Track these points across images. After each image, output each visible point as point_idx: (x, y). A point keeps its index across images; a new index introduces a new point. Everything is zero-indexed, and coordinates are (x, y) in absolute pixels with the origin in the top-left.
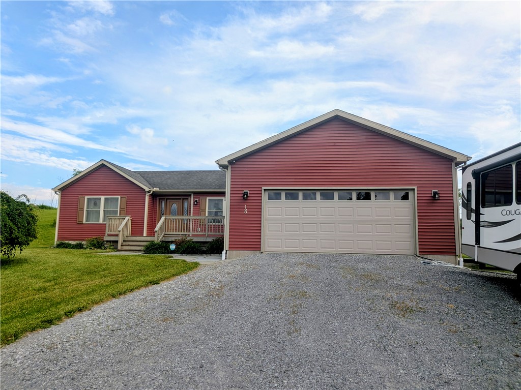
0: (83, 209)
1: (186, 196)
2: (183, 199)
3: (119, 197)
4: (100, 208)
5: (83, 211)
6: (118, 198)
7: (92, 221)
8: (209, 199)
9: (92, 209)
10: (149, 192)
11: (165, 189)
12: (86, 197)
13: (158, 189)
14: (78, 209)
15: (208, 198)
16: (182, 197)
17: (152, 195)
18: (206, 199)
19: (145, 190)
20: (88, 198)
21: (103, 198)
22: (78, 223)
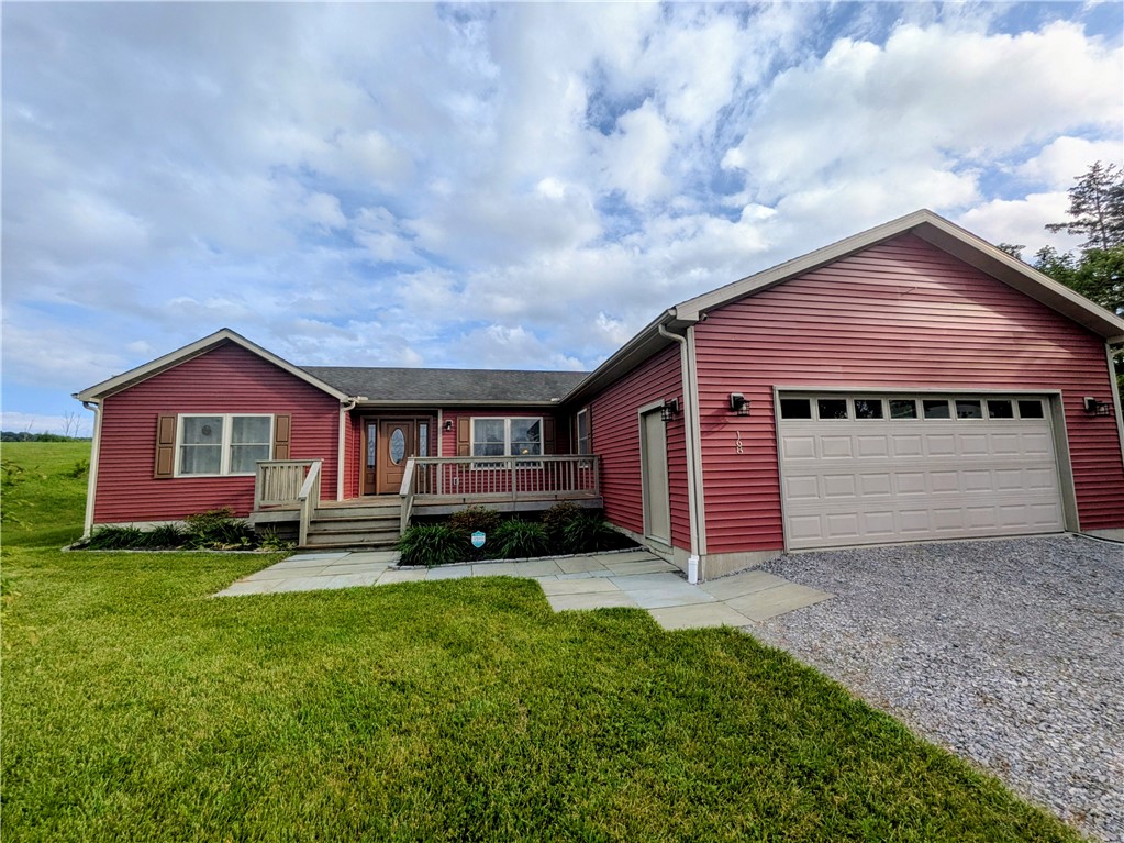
0: (170, 444)
1: (426, 413)
2: (418, 420)
3: (272, 416)
4: (219, 440)
5: (173, 448)
6: (269, 418)
7: (198, 472)
8: (476, 421)
9: (198, 443)
10: (346, 405)
11: (381, 399)
12: (180, 417)
13: (366, 399)
14: (157, 443)
15: (472, 419)
16: (415, 417)
17: (350, 411)
18: (469, 421)
19: (338, 400)
20: (185, 418)
21: (228, 419)
22: (156, 476)
